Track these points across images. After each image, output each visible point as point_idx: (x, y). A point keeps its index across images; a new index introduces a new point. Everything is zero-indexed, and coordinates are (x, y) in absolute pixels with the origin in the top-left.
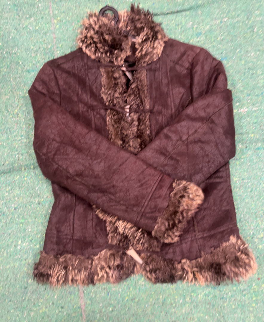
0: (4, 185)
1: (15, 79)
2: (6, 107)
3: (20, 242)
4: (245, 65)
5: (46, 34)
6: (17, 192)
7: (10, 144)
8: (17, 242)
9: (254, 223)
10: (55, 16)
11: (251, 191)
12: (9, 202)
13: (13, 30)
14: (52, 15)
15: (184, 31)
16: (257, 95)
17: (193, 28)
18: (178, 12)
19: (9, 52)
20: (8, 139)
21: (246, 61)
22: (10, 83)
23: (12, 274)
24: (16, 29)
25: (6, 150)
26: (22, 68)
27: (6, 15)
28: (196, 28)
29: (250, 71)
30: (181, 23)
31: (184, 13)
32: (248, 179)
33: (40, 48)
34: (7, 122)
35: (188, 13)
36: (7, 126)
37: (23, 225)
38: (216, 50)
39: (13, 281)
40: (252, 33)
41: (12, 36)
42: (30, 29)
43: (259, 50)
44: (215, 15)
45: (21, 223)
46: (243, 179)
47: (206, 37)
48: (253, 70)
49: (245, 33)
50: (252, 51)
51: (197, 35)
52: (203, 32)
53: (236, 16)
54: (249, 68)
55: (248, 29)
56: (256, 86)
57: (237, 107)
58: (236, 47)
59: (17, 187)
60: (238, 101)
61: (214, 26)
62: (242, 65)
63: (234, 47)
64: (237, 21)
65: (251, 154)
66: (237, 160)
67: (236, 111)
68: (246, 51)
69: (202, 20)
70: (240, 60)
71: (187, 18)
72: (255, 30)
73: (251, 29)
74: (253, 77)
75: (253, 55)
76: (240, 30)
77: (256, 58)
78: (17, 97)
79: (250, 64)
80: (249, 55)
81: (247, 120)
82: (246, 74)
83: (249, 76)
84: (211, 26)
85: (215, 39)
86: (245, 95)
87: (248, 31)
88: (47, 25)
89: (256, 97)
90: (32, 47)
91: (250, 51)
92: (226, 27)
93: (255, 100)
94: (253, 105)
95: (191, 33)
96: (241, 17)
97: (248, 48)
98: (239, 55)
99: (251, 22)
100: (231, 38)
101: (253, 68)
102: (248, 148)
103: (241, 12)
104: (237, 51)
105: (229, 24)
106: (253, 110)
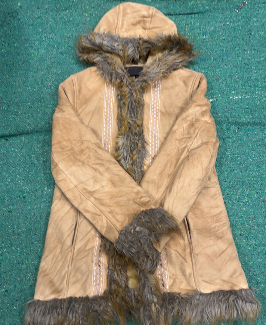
0: (36, 142)
1: (50, 58)
2: (42, 81)
3: (46, 189)
4: (242, 61)
5: (78, 24)
7: (43, 110)
8: (44, 188)
9: (240, 190)
10: (86, 11)
11: (240, 164)
13: (51, 19)
14: (84, 9)
15: (192, 30)
16: (250, 86)
17: (200, 28)
18: (188, 14)
19: (47, 37)
20: (41, 106)
21: (242, 58)
22: (46, 62)
23: (38, 213)
24: (53, 18)
25: (39, 115)
26: (56, 50)
27: (46, 6)
28: (203, 28)
29: (246, 66)
30: (191, 23)
31: (193, 16)
32: (238, 154)
33: (72, 35)
34: (42, 93)
35: (197, 15)
36: (41, 96)
38: (219, 47)
39: (38, 219)
40: (249, 35)
41: (50, 25)
42: (65, 20)
43: (254, 50)
44: (219, 19)
45: (48, 173)
46: (234, 154)
47: (211, 36)
48: (248, 65)
49: (244, 35)
50: (248, 50)
51: (203, 33)
52: (208, 32)
53: (237, 21)
54: (245, 64)
55: (247, 32)
56: (249, 78)
57: (233, 94)
58: (235, 46)
59: (46, 144)
60: (234, 90)
61: (218, 27)
62: (239, 61)
63: (233, 45)
64: (238, 25)
65: (242, 134)
66: (230, 138)
67: (232, 97)
68: (243, 50)
69: (208, 22)
70: (238, 56)
71: (196, 19)
72: (252, 33)
73: (249, 32)
74: (248, 71)
75: (250, 53)
76: (240, 32)
77: (252, 56)
78: (51, 73)
79: (246, 60)
80: (246, 53)
81: (240, 106)
82: (242, 68)
83: (245, 70)
84: (215, 27)
85: (218, 38)
86: (240, 85)
87: (246, 34)
88: (80, 18)
89: (249, 88)
90: (66, 34)
91: (247, 50)
92: (229, 29)
93: (249, 89)
94: (246, 93)
95: (199, 32)
96: (242, 22)
97: (245, 47)
98: (237, 52)
99: (249, 26)
100: (232, 38)
101: (248, 64)
102: (240, 129)
103: (241, 18)
104: (236, 49)
105: (231, 26)
106: (246, 97)
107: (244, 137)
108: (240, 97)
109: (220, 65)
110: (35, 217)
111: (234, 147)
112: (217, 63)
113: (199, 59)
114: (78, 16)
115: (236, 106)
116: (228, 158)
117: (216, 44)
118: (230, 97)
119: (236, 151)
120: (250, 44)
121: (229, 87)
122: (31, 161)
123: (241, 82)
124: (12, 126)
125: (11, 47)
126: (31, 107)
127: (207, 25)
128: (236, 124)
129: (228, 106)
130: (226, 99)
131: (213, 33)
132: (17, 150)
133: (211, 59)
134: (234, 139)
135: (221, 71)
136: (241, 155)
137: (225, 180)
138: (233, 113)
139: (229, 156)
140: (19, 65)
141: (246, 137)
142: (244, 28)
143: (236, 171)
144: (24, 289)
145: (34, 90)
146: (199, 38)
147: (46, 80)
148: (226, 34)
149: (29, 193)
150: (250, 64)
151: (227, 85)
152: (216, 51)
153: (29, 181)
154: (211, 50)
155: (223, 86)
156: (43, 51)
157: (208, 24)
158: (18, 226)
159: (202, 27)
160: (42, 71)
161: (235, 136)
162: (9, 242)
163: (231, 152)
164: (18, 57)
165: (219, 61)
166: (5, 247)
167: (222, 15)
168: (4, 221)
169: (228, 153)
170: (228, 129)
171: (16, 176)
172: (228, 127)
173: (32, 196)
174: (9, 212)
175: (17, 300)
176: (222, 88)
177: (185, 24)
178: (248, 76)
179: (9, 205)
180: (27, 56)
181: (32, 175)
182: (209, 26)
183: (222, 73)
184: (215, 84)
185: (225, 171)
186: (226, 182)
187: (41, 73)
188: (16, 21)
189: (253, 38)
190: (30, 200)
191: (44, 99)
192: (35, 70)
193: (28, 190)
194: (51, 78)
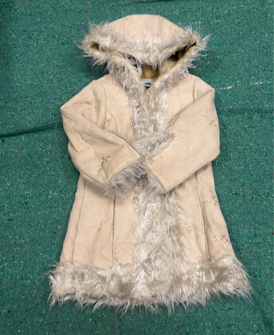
0: (38, 141)
1: (51, 50)
2: (42, 74)
3: (51, 192)
4: (260, 44)
5: (80, 13)
6: (50, 147)
7: (45, 106)
8: (48, 191)
9: (269, 184)
11: (266, 156)
12: (42, 156)
13: (51, 9)
15: (204, 14)
17: (213, 12)
19: (47, 27)
20: (43, 101)
21: (260, 41)
22: (47, 53)
23: (42, 221)
24: (53, 7)
25: (41, 111)
26: (57, 41)
28: (216, 12)
29: (265, 50)
30: (202, 7)
32: (263, 144)
33: (74, 25)
34: (43, 86)
36: (42, 90)
37: (54, 177)
38: (234, 31)
39: (43, 226)
40: (266, 18)
41: (50, 14)
42: (66, 8)
43: (273, 33)
44: (233, 2)
45: (53, 175)
46: (258, 145)
47: (225, 19)
48: (267, 49)
49: (260, 18)
50: (266, 33)
51: (216, 17)
52: (222, 15)
53: (252, 3)
54: (263, 47)
55: (262, 14)
56: (270, 62)
57: (253, 80)
58: (251, 29)
59: (49, 143)
60: (254, 75)
61: (232, 11)
62: (257, 44)
63: (250, 29)
64: (253, 8)
65: (266, 123)
66: (253, 127)
67: (252, 83)
68: (260, 33)
69: (221, 5)
70: (256, 40)
71: (208, 3)
72: (268, 16)
73: (265, 15)
74: (268, 55)
75: (268, 36)
76: (255, 15)
77: (270, 39)
78: (52, 65)
79: (265, 44)
80: (264, 36)
81: (262, 92)
82: (261, 52)
83: (264, 54)
84: (229, 11)
85: (233, 21)
86: (260, 70)
87: (262, 16)
88: (81, 6)
89: (270, 72)
90: (67, 24)
91: (264, 33)
92: (243, 12)
93: (270, 74)
94: (268, 79)
95: (211, 16)
96: (256, 4)
97: (263, 31)
98: (254, 35)
99: (264, 9)
100: (247, 21)
101: (267, 47)
102: (263, 117)
104: (253, 33)
105: (246, 9)
106: (268, 83)
107: (269, 126)
108: (261, 83)
109: (237, 50)
110: (40, 225)
111: (258, 137)
112: (233, 48)
113: (214, 45)
114: (80, 5)
115: (257, 92)
116: (252, 149)
117: (231, 28)
118: (250, 83)
119: (260, 142)
120: (268, 27)
121: (247, 72)
122: (33, 162)
123: (261, 67)
124: (10, 123)
125: (7, 39)
126: (31, 102)
127: (220, 9)
128: (259, 111)
129: (248, 92)
130: (246, 85)
131: (227, 17)
132: (16, 151)
133: (226, 44)
134: (258, 128)
135: (238, 56)
136: (267, 145)
137: (250, 174)
138: (254, 100)
139: (254, 147)
140: (17, 58)
141: (271, 126)
142: (260, 10)
143: (262, 163)
144: (29, 309)
145: (35, 84)
146: (212, 22)
147: (47, 73)
148: (241, 17)
149: (32, 198)
150: (269, 48)
151: (246, 71)
152: (231, 35)
153: (31, 185)
154: (226, 35)
155: (241, 71)
156: (42, 42)
157: (221, 7)
158: (20, 236)
159: (215, 10)
160: (42, 63)
161: (258, 125)
162: (11, 255)
163: (255, 143)
164: (15, 49)
165: (235, 45)
166: (6, 261)
168: (4, 230)
169: (252, 144)
170: (250, 118)
171: (16, 180)
172: (250, 116)
173: (35, 201)
174: (9, 220)
175: (21, 322)
176: (240, 74)
177: (196, 9)
178: (268, 60)
179: (9, 213)
180: (25, 47)
181: (35, 178)
182: (222, 9)
183: (240, 57)
184: (233, 70)
185: (250, 164)
186: (252, 175)
187: (41, 66)
188: (13, 11)
189: (269, 21)
190: (33, 206)
191: (46, 93)
192: (35, 62)
193: (31, 195)
194: (52, 70)
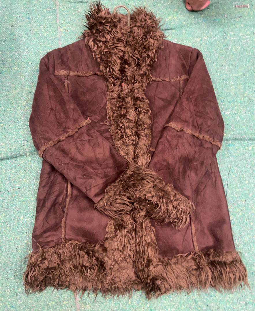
0: (10, 168)
1: (25, 76)
2: (16, 100)
3: (22, 218)
5: (53, 40)
6: (21, 174)
7: (17, 132)
8: (19, 217)
10: (61, 26)
12: (14, 182)
13: (25, 35)
14: (58, 23)
16: (229, 102)
19: (21, 54)
20: (15, 127)
21: (221, 73)
22: (20, 79)
23: (13, 246)
24: (27, 34)
25: (13, 137)
26: (31, 68)
29: (225, 82)
34: (16, 112)
35: (174, 31)
36: (15, 116)
37: (25, 203)
39: (14, 251)
40: (227, 50)
41: (24, 41)
42: (39, 35)
43: (232, 65)
44: (197, 35)
48: (226, 80)
49: (221, 50)
50: (226, 65)
53: (214, 35)
54: (223, 79)
55: (224, 46)
56: (229, 94)
58: (212, 61)
59: (21, 169)
61: (195, 43)
62: (218, 76)
63: (211, 61)
64: (215, 40)
65: (223, 150)
68: (221, 65)
69: (185, 37)
70: (216, 72)
71: (173, 35)
72: (229, 48)
73: (227, 47)
74: (227, 87)
75: (227, 68)
76: (217, 47)
77: (229, 71)
78: (25, 92)
79: (225, 76)
80: (224, 68)
82: (221, 84)
83: (223, 86)
87: (224, 49)
88: (54, 33)
89: (229, 103)
90: (41, 51)
91: (225, 65)
92: (206, 44)
93: (228, 105)
94: (226, 110)
96: (219, 36)
97: (223, 62)
98: (215, 68)
99: (226, 40)
100: (209, 53)
101: (227, 79)
103: (219, 32)
104: (214, 65)
105: (208, 41)
106: (226, 113)
107: (226, 153)
110: (11, 250)
114: (53, 32)
120: (228, 59)
122: (5, 188)
123: (220, 98)
126: (4, 128)
127: (185, 41)
136: (224, 171)
141: (227, 153)
142: (222, 42)
145: (8, 109)
147: (20, 99)
148: (203, 49)
150: (228, 80)
153: (3, 211)
156: (16, 69)
160: (15, 89)
167: (199, 30)
173: (7, 227)
178: (227, 91)
181: (7, 203)
182: (186, 42)
187: (14, 92)
189: (230, 53)
190: (4, 232)
191: (18, 119)
192: (8, 88)
193: (3, 220)
194: (25, 97)
